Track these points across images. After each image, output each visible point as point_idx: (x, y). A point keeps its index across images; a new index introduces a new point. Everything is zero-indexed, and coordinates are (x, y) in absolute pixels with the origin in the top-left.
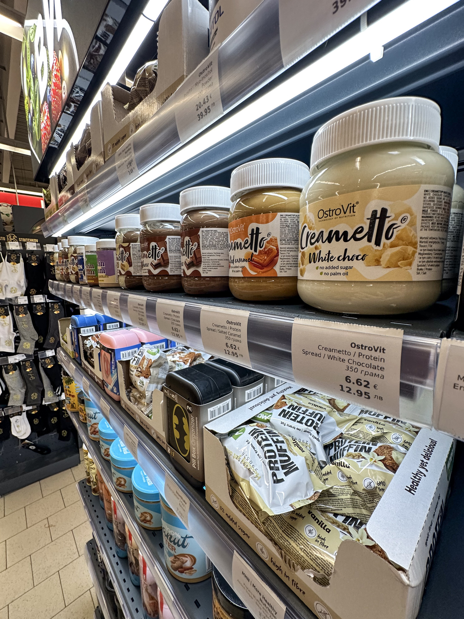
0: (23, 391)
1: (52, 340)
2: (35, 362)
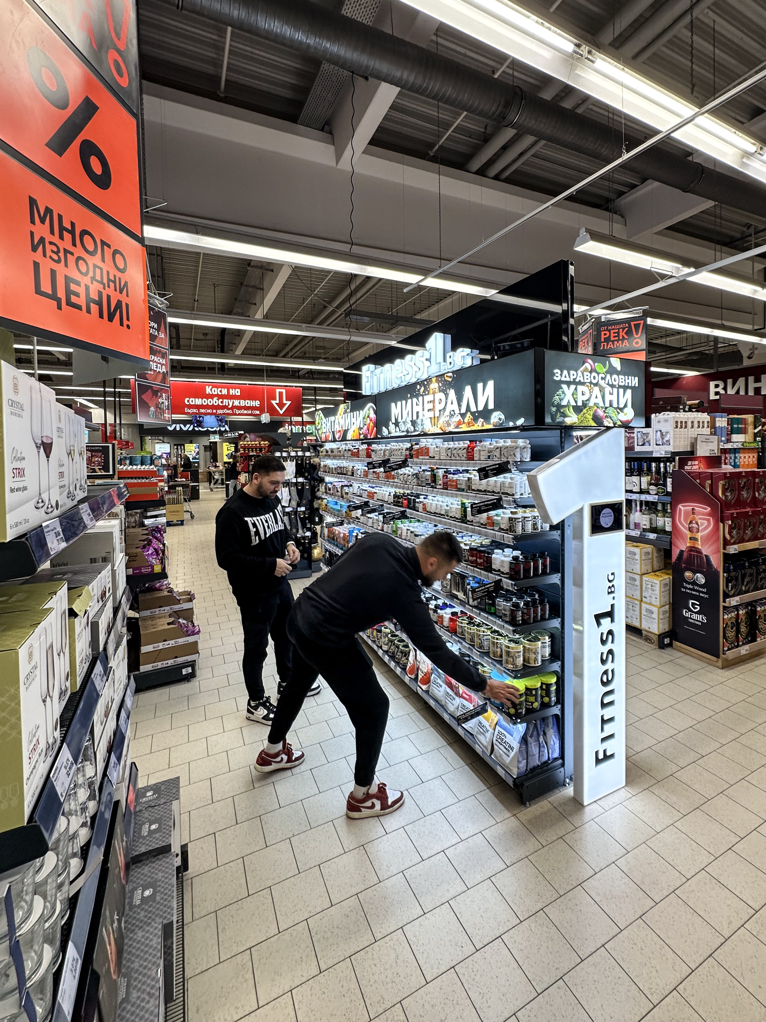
1: (304, 502)
2: (296, 512)
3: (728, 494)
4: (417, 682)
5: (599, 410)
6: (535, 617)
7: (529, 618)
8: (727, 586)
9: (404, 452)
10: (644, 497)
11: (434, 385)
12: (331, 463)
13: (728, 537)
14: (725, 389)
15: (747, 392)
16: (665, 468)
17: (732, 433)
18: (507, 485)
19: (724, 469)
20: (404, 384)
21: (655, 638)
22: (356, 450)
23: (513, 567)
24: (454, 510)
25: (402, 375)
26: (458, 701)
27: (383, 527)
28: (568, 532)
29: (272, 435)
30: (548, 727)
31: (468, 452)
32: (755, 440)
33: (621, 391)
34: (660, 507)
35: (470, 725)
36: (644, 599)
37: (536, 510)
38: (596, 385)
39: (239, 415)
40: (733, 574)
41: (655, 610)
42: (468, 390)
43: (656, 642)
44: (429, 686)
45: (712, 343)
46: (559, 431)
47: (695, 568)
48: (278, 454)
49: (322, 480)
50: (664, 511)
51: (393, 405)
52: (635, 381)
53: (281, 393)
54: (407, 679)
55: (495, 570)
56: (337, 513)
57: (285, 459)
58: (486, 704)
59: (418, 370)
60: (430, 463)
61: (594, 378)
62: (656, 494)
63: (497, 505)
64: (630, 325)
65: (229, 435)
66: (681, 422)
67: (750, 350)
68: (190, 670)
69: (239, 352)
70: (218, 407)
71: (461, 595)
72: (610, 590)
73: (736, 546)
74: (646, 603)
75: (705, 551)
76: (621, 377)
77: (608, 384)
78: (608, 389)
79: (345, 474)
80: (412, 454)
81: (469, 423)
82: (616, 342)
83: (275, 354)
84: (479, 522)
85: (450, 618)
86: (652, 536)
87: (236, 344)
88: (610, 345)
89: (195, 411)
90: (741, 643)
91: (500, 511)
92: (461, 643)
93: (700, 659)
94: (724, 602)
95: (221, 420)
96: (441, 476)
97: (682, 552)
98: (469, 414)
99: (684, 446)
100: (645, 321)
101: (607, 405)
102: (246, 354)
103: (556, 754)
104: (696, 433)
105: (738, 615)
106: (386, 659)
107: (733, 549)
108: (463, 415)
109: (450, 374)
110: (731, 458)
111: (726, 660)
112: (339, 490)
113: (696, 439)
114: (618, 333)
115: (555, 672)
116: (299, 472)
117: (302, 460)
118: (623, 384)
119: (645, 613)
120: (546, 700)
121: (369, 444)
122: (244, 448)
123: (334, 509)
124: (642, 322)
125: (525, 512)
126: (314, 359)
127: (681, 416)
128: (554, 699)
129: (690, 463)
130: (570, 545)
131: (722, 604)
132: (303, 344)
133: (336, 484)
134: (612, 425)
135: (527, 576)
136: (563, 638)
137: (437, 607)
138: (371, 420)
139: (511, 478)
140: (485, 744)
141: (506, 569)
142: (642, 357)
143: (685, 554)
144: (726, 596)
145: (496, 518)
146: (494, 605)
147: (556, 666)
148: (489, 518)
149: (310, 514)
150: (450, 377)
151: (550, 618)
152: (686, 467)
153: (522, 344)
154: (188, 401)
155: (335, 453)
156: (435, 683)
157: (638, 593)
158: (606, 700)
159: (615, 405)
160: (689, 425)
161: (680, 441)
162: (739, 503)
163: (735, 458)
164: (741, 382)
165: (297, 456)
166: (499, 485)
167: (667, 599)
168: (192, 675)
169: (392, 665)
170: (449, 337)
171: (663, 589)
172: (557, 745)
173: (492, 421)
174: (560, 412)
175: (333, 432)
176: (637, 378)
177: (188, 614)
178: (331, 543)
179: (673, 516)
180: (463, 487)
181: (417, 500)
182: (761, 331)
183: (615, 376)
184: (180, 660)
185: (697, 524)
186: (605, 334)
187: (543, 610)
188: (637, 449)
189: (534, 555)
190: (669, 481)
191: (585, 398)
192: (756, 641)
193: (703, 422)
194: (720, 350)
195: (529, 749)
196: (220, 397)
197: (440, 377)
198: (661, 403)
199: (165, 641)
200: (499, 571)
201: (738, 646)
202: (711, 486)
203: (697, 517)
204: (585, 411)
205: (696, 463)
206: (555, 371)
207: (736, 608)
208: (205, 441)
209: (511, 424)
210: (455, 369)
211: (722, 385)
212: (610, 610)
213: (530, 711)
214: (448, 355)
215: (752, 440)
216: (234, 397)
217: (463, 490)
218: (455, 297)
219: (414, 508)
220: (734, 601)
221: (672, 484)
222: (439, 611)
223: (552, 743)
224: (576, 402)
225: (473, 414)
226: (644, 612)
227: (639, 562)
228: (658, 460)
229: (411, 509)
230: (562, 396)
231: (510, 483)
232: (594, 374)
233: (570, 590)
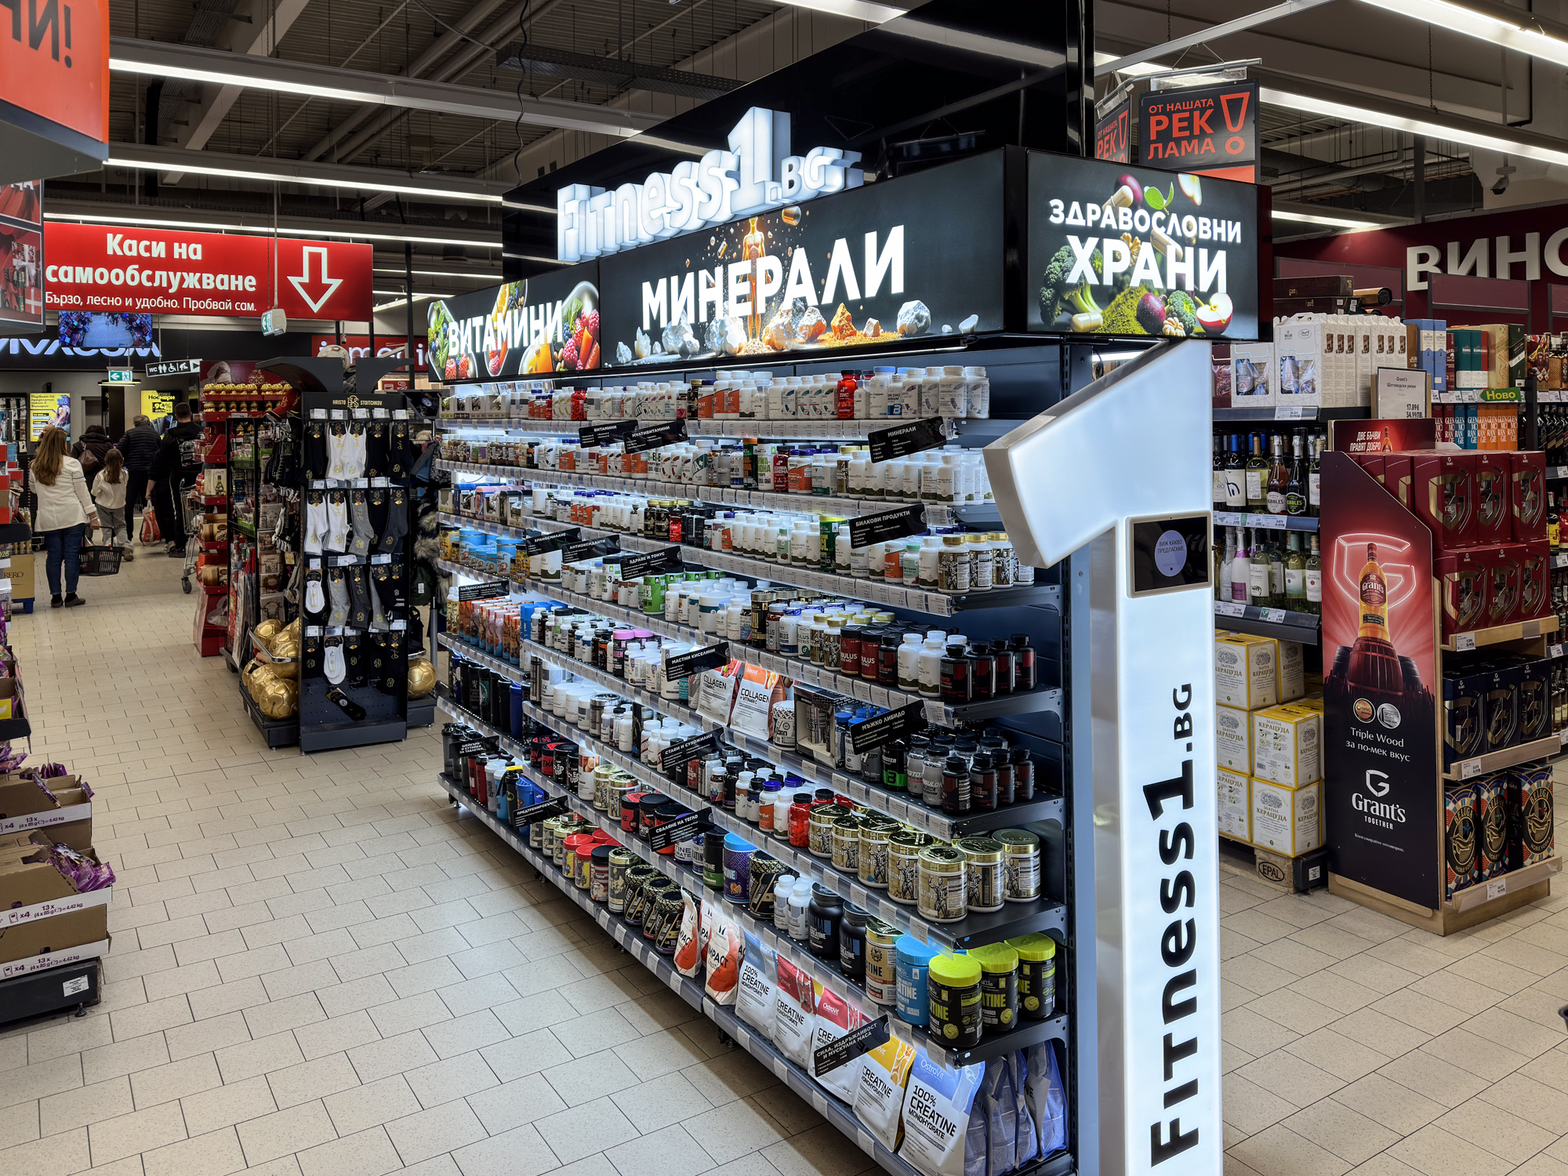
0: (347, 608)
1: (389, 541)
2: (366, 568)
3: (1451, 509)
4: (702, 987)
5: (1152, 299)
6: (1003, 794)
7: (989, 797)
8: (1453, 733)
9: (675, 405)
10: (1255, 520)
11: (755, 237)
12: (472, 435)
13: (1451, 610)
14: (1442, 264)
15: (1492, 271)
16: (1305, 448)
17: (1458, 367)
18: (935, 476)
19: (1440, 451)
20: (668, 234)
21: (1286, 868)
22: (544, 402)
23: (949, 670)
24: (802, 541)
25: (665, 210)
26: (812, 1023)
27: (615, 594)
28: (1080, 588)
29: (300, 362)
30: (1036, 1072)
31: (839, 400)
32: (1512, 384)
33: (1203, 253)
34: (1292, 544)
35: (842, 1080)
36: (1258, 771)
37: (1002, 535)
38: (1146, 237)
39: (199, 312)
40: (1466, 702)
41: (1285, 796)
42: (841, 250)
43: (1289, 878)
44: (734, 996)
45: (1410, 154)
46: (1057, 348)
47: (1379, 689)
48: (319, 414)
49: (445, 482)
50: (1304, 553)
51: (646, 286)
52: (1233, 232)
53: (315, 259)
54: (675, 982)
55: (904, 682)
56: (485, 564)
57: (339, 428)
58: (884, 1019)
59: (705, 199)
60: (743, 430)
61: (1142, 221)
62: (1283, 513)
63: (911, 524)
64: (1218, 106)
65: (162, 368)
66: (1341, 338)
67: (1499, 171)
68: (83, 983)
69: (197, 142)
70: (140, 292)
71: (819, 750)
72: (1179, 728)
73: (1470, 635)
74: (1263, 780)
75: (1402, 646)
76: (1202, 220)
77: (1174, 236)
78: (1173, 248)
79: (511, 464)
80: (693, 408)
81: (841, 329)
82: (1184, 143)
83: (296, 154)
84: (866, 569)
85: (792, 811)
86: (1275, 615)
87: (190, 125)
88: (1172, 150)
89: (73, 300)
90: (1486, 872)
91: (915, 540)
92: (821, 871)
93: (1392, 913)
94: (1447, 770)
95: (140, 328)
96: (770, 460)
97: (1346, 651)
98: (841, 308)
99: (1346, 396)
100: (1256, 94)
101: (1172, 284)
102: (218, 149)
103: (1057, 1140)
104: (1376, 365)
105: (1478, 802)
106: (620, 932)
107: (1464, 642)
108: (828, 311)
109: (796, 210)
110: (1456, 427)
111: (1454, 914)
112: (495, 504)
113: (1375, 379)
114: (1190, 120)
115: (1051, 934)
116: (377, 461)
117: (385, 430)
118: (1207, 237)
119: (1262, 806)
120: (1032, 1003)
121: (580, 387)
122: (216, 399)
123: (479, 555)
124: (1246, 95)
125: (977, 540)
126: (409, 171)
127: (1341, 322)
128: (1050, 1000)
129: (1361, 435)
130: (1084, 620)
131: (1441, 776)
132: (375, 128)
133: (484, 489)
134: (1181, 333)
135: (982, 693)
136: (1070, 847)
137: (757, 784)
138: (585, 324)
139: (946, 460)
140: (882, 1125)
141: (932, 678)
142: (1248, 175)
143: (1354, 658)
144: (1451, 755)
145: (907, 555)
146: (901, 767)
147: (1054, 918)
148: (890, 556)
149: (404, 573)
150: (795, 216)
151: (1040, 796)
152: (1353, 446)
153: (955, 143)
154: (55, 274)
155: (486, 409)
156: (752, 983)
157: (1244, 755)
158: (1178, 998)
159: (1190, 286)
160: (1359, 344)
161: (1337, 384)
162: (1477, 530)
163: (1467, 427)
164: (1479, 248)
165: (372, 419)
166: (914, 476)
167: (1311, 770)
168: (89, 1000)
169: (636, 947)
170: (785, 118)
171: (1303, 745)
172: (1059, 1119)
173: (899, 323)
174: (1063, 300)
175: (480, 358)
176: (1238, 224)
177: (79, 834)
178: (467, 643)
179: (1323, 565)
180: (826, 483)
181: (708, 522)
182: (1523, 127)
183: (1189, 218)
184: (58, 957)
185: (1381, 582)
186: (1159, 123)
187: (1022, 777)
188: (1238, 402)
189: (1000, 645)
190: (1314, 479)
191: (1121, 267)
192: (1522, 866)
193: (1391, 339)
194: (1428, 172)
195: (993, 1128)
196: (145, 263)
197: (770, 217)
198: (1293, 291)
199: (18, 905)
200: (915, 683)
201: (1480, 879)
202: (1412, 488)
203: (1380, 566)
204: (1119, 298)
205: (1377, 435)
206: (1053, 202)
207: (1475, 784)
208: (90, 386)
209: (946, 329)
210: (802, 197)
211: (1434, 256)
212: (1180, 775)
213: (993, 1031)
214: (785, 164)
215: (1505, 384)
216: (188, 266)
217: (825, 492)
218: (781, 21)
219: (700, 543)
220: (1469, 768)
221: (1322, 487)
222: (763, 794)
223: (1047, 1112)
224: (1100, 277)
225: (852, 306)
226: (1258, 803)
227: (1243, 678)
228: (1287, 429)
229: (691, 544)
230: (1068, 262)
231: (942, 471)
232: (1141, 212)
233: (1085, 729)
